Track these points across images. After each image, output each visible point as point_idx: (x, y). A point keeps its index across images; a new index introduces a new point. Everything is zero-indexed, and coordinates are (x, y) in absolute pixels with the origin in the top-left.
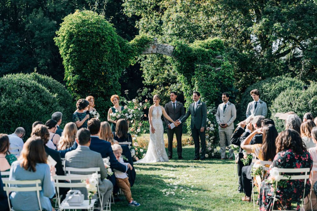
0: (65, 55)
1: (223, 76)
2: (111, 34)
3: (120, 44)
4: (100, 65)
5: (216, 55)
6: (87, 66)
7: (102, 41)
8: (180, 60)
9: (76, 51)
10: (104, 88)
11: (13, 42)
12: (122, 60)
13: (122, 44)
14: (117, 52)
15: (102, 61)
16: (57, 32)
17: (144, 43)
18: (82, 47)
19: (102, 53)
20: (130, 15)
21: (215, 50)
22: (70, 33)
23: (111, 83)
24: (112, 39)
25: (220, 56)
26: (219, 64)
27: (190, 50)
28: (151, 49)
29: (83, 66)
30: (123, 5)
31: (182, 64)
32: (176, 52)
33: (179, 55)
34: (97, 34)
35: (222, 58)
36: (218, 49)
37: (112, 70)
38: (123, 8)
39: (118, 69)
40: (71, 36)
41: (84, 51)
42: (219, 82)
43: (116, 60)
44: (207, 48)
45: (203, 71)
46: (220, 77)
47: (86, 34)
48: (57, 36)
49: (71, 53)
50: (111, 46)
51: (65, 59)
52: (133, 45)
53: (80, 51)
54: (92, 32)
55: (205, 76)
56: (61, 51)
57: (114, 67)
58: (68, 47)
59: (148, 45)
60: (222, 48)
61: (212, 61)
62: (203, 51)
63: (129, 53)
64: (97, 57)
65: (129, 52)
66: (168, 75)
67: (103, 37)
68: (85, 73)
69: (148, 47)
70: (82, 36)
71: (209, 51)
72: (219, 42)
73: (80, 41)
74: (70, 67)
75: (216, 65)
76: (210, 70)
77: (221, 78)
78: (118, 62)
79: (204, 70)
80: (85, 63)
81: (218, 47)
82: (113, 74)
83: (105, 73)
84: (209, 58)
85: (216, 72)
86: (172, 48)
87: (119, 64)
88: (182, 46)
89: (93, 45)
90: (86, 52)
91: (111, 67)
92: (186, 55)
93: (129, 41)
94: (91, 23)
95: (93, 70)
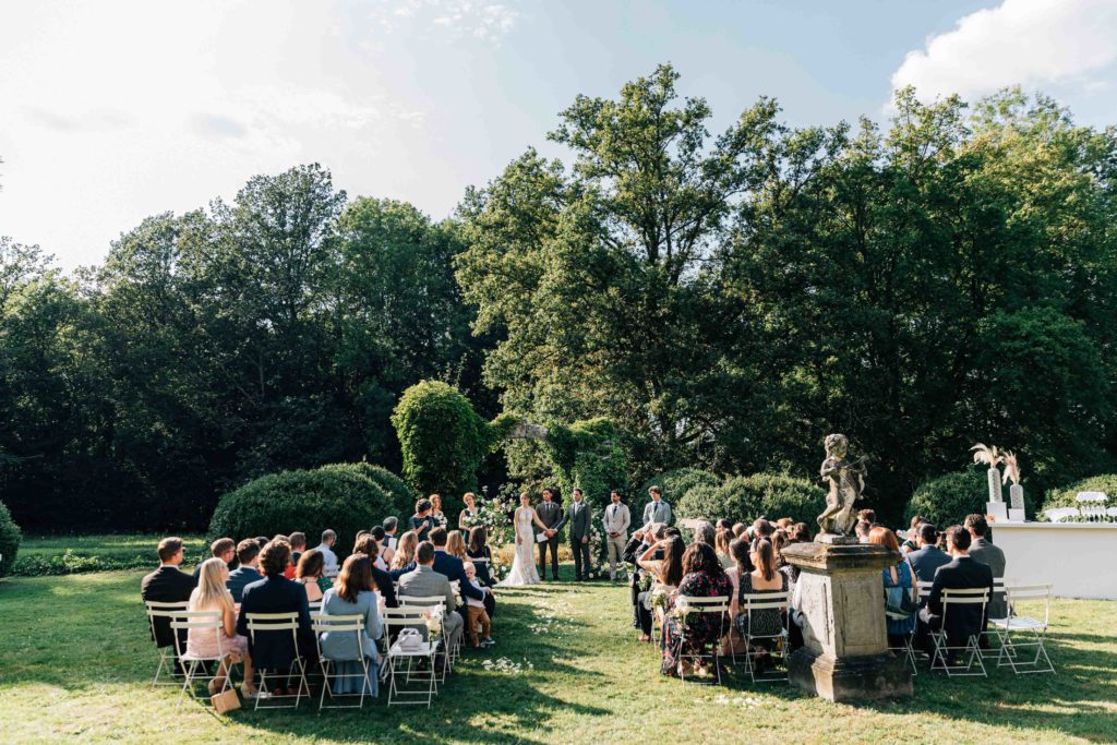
0: (405, 439)
1: (612, 468)
2: (466, 412)
3: (477, 425)
4: (451, 453)
5: (603, 440)
6: (434, 454)
7: (454, 421)
8: (556, 446)
9: (420, 434)
10: (456, 483)
11: (337, 420)
12: (480, 447)
13: (480, 425)
14: (474, 436)
15: (453, 448)
16: (395, 409)
17: (509, 424)
18: (427, 428)
19: (453, 438)
20: (491, 386)
21: (602, 434)
22: (413, 410)
23: (464, 477)
24: (467, 418)
25: (608, 441)
26: (607, 452)
27: (569, 433)
28: (518, 432)
29: (428, 454)
30: (483, 373)
31: (559, 451)
32: (551, 435)
33: (557, 439)
34: (448, 411)
35: (611, 444)
36: (605, 432)
37: (467, 460)
38: (483, 377)
39: (475, 459)
40: (413, 413)
41: (430, 434)
42: (608, 475)
43: (472, 446)
44: (592, 430)
45: (586, 461)
46: (609, 469)
47: (433, 412)
48: (394, 414)
49: (413, 437)
50: (465, 428)
51: (405, 444)
52: (494, 427)
53: (425, 434)
54: (441, 409)
55: (588, 468)
56: (400, 434)
57: (469, 455)
58: (408, 429)
59: (515, 426)
60: (610, 430)
61: (598, 448)
62: (587, 434)
63: (490, 436)
64: (447, 442)
66: (541, 465)
67: (456, 415)
68: (430, 463)
69: (515, 429)
70: (428, 414)
71: (593, 435)
72: (607, 423)
73: (424, 421)
74: (410, 454)
75: (603, 452)
76: (596, 459)
77: (610, 471)
78: (475, 448)
79: (587, 459)
80: (430, 450)
81: (605, 429)
82: (468, 464)
83: (457, 463)
84: (594, 444)
85: (603, 462)
86: (546, 430)
87: (476, 452)
88: (559, 428)
89: (443, 426)
90: (432, 435)
91: (466, 455)
92: (563, 439)
93: (490, 420)
94: (441, 398)
95: (441, 459)
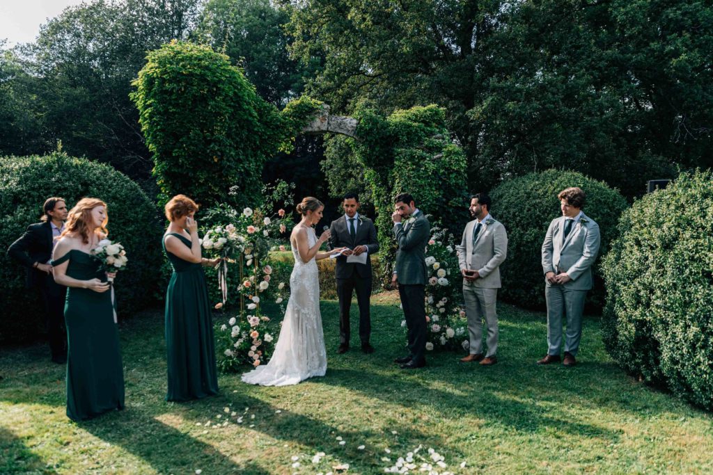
1: (446, 169)
2: (232, 80)
4: (208, 142)
5: (432, 133)
6: (182, 143)
7: (213, 95)
8: (369, 144)
9: (159, 113)
14: (250, 122)
15: (213, 135)
16: (133, 82)
17: (305, 112)
18: (170, 104)
19: (212, 119)
21: (431, 126)
24: (235, 93)
25: (439, 135)
26: (439, 149)
27: (387, 126)
28: (317, 122)
29: (175, 144)
31: (372, 148)
32: (361, 128)
33: (368, 132)
34: (202, 78)
35: (443, 139)
36: (434, 124)
37: (237, 154)
41: (174, 113)
42: (441, 179)
43: (247, 137)
44: (415, 121)
45: (410, 160)
46: (442, 171)
47: (177, 77)
50: (234, 107)
53: (166, 111)
54: (191, 74)
55: (413, 170)
57: (243, 150)
59: (312, 116)
60: (441, 122)
61: (426, 143)
62: (410, 126)
64: (202, 127)
65: (278, 127)
67: (215, 84)
68: (178, 157)
69: (312, 119)
70: (170, 81)
71: (419, 127)
73: (166, 92)
75: (433, 149)
76: (424, 158)
77: (444, 173)
79: (412, 158)
80: (176, 137)
81: (434, 121)
82: (239, 161)
83: (221, 159)
84: (420, 138)
85: (434, 161)
86: (355, 121)
88: (371, 119)
89: (194, 101)
90: (178, 113)
91: (236, 148)
92: (378, 133)
95: (193, 152)
